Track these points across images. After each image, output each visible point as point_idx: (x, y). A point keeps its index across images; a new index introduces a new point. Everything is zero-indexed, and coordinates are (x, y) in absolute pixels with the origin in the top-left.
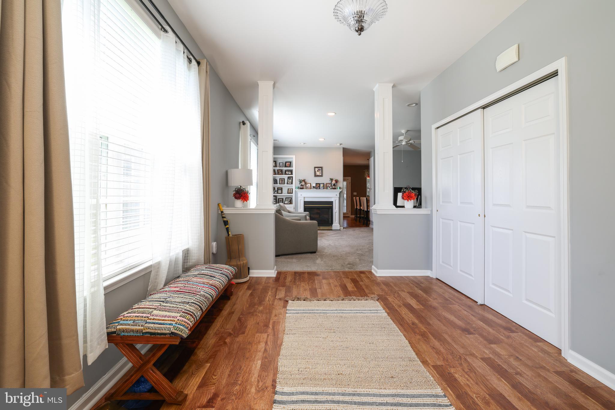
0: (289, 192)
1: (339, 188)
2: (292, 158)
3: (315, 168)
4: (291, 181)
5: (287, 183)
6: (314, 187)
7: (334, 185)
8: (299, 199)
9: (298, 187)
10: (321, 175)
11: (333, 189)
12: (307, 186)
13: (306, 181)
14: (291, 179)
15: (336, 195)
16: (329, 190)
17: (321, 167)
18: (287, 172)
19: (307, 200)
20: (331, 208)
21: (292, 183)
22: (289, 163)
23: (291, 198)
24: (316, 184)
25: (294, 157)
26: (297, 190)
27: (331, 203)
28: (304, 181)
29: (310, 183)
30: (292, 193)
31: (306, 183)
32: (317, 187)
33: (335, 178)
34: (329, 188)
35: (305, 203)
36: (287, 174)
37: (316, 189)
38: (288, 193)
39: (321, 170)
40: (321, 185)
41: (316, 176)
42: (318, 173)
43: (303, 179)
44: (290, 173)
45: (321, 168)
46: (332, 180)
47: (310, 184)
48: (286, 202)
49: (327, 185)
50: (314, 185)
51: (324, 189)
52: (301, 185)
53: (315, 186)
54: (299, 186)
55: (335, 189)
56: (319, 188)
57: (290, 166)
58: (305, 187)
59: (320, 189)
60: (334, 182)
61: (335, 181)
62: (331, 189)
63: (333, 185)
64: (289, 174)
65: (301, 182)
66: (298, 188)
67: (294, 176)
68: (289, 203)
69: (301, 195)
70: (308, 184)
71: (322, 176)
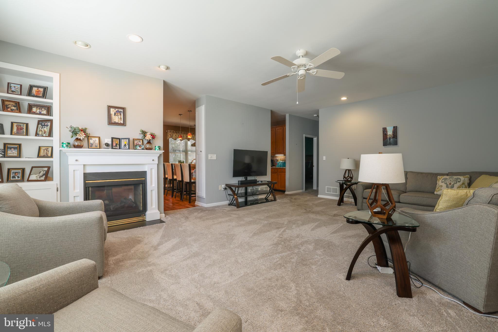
0: (42, 154)
1: (157, 148)
2: (50, 79)
3: (109, 107)
4: (47, 129)
5: (37, 134)
6: (107, 145)
7: (149, 142)
8: (71, 169)
9: (69, 143)
10: (122, 122)
11: (147, 149)
12: (91, 141)
13: (88, 131)
14: (47, 126)
15: (153, 160)
16: (139, 150)
17: (124, 109)
18: (34, 109)
19: (89, 170)
20: (144, 184)
21: (50, 134)
22: (42, 90)
23: (49, 168)
24: (113, 138)
25: (56, 76)
26: (65, 149)
27: (144, 174)
28: (84, 131)
29: (99, 137)
30: (52, 156)
31: (88, 137)
32: (114, 145)
33: (150, 130)
34: (138, 148)
35: (86, 176)
36: (34, 113)
37: (112, 148)
38: (39, 156)
39: (122, 114)
40: (124, 142)
41: (111, 123)
42: (116, 119)
43: (80, 128)
44: (44, 112)
45: (122, 110)
46: (144, 133)
47: (97, 139)
48: (33, 177)
49: (136, 142)
50: (109, 141)
51: (129, 149)
52: (77, 139)
53: (110, 143)
54: (72, 141)
55: (151, 149)
56: (118, 146)
57: (44, 95)
58: (85, 143)
59: (120, 148)
60: (149, 137)
61: (152, 135)
62: (143, 149)
63: (145, 142)
64: (40, 114)
65: (75, 132)
66: (67, 146)
67: (55, 117)
68: (43, 178)
69: (77, 160)
70: (94, 139)
71: (124, 124)
